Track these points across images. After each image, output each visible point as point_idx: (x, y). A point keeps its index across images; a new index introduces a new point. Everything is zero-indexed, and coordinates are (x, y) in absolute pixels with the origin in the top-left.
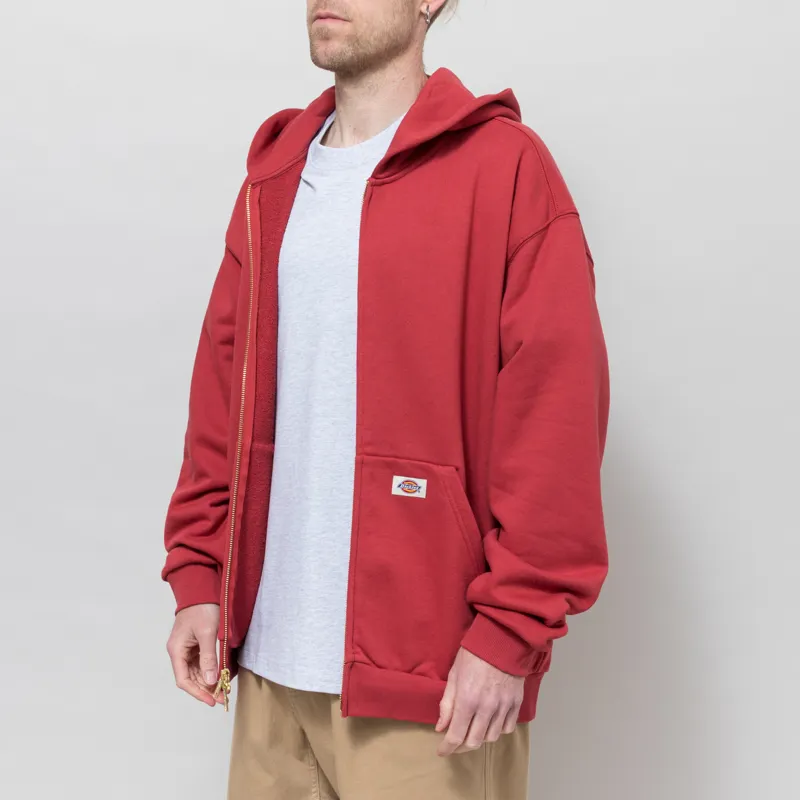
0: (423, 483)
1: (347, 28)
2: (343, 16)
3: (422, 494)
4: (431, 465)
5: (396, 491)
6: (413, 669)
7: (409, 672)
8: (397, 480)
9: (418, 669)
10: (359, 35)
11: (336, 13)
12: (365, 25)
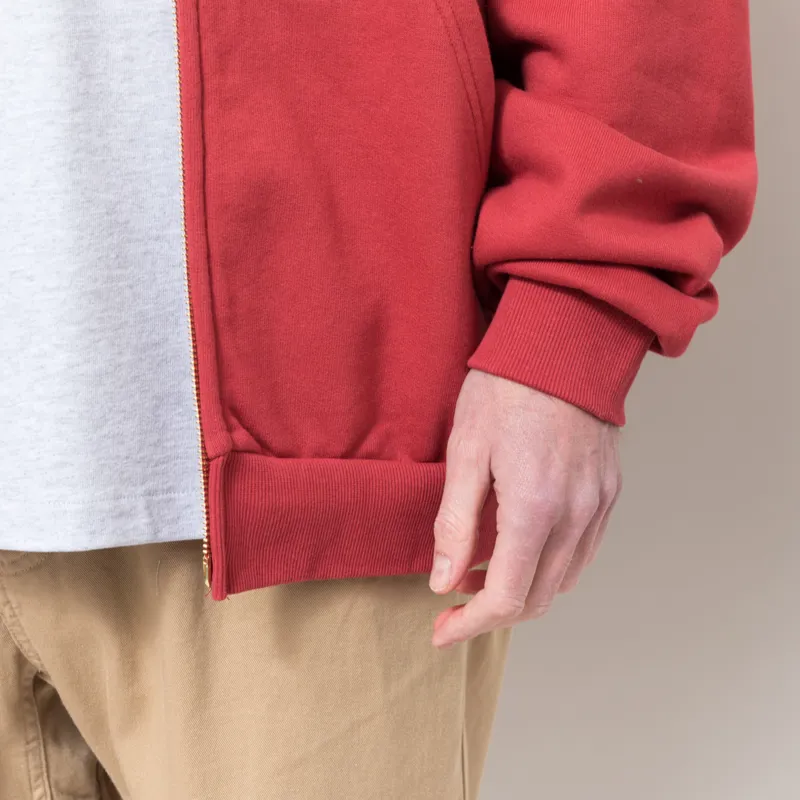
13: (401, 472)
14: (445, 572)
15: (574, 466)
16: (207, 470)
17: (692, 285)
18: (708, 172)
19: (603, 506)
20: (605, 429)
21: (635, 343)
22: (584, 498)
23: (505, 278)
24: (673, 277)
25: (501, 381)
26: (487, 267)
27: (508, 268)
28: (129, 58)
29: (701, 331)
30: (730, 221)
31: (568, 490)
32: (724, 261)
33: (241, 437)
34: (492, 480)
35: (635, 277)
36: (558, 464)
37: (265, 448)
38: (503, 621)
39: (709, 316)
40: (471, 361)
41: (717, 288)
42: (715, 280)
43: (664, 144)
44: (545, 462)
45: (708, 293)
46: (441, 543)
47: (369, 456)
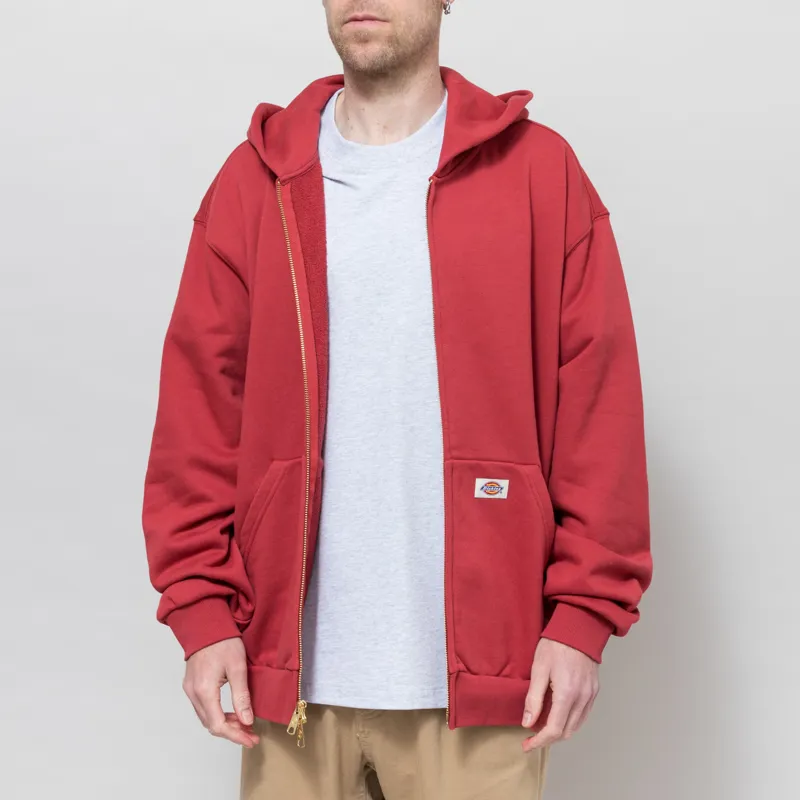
0: (505, 483)
1: (386, 28)
2: (382, 17)
3: (504, 495)
4: (512, 465)
5: (479, 493)
6: (501, 671)
7: (498, 675)
8: (480, 482)
9: (504, 673)
10: (399, 34)
11: (373, 14)
12: (403, 23)
13: (516, 683)
14: (529, 720)
15: (583, 678)
16: (449, 678)
17: (630, 608)
18: (633, 561)
19: (592, 698)
20: (594, 664)
21: (607, 630)
22: (586, 691)
23: (557, 602)
24: (623, 604)
25: (555, 643)
26: (550, 596)
27: (557, 597)
28: (429, 523)
29: (633, 627)
30: (643, 579)
31: (581, 685)
32: (643, 595)
33: (462, 666)
34: (550, 682)
35: (608, 603)
36: (577, 679)
37: (469, 670)
38: (553, 740)
39: (636, 621)
40: (543, 634)
41: (639, 610)
42: (639, 607)
43: (619, 552)
44: (572, 676)
45: (636, 611)
46: (527, 707)
47: (506, 676)
